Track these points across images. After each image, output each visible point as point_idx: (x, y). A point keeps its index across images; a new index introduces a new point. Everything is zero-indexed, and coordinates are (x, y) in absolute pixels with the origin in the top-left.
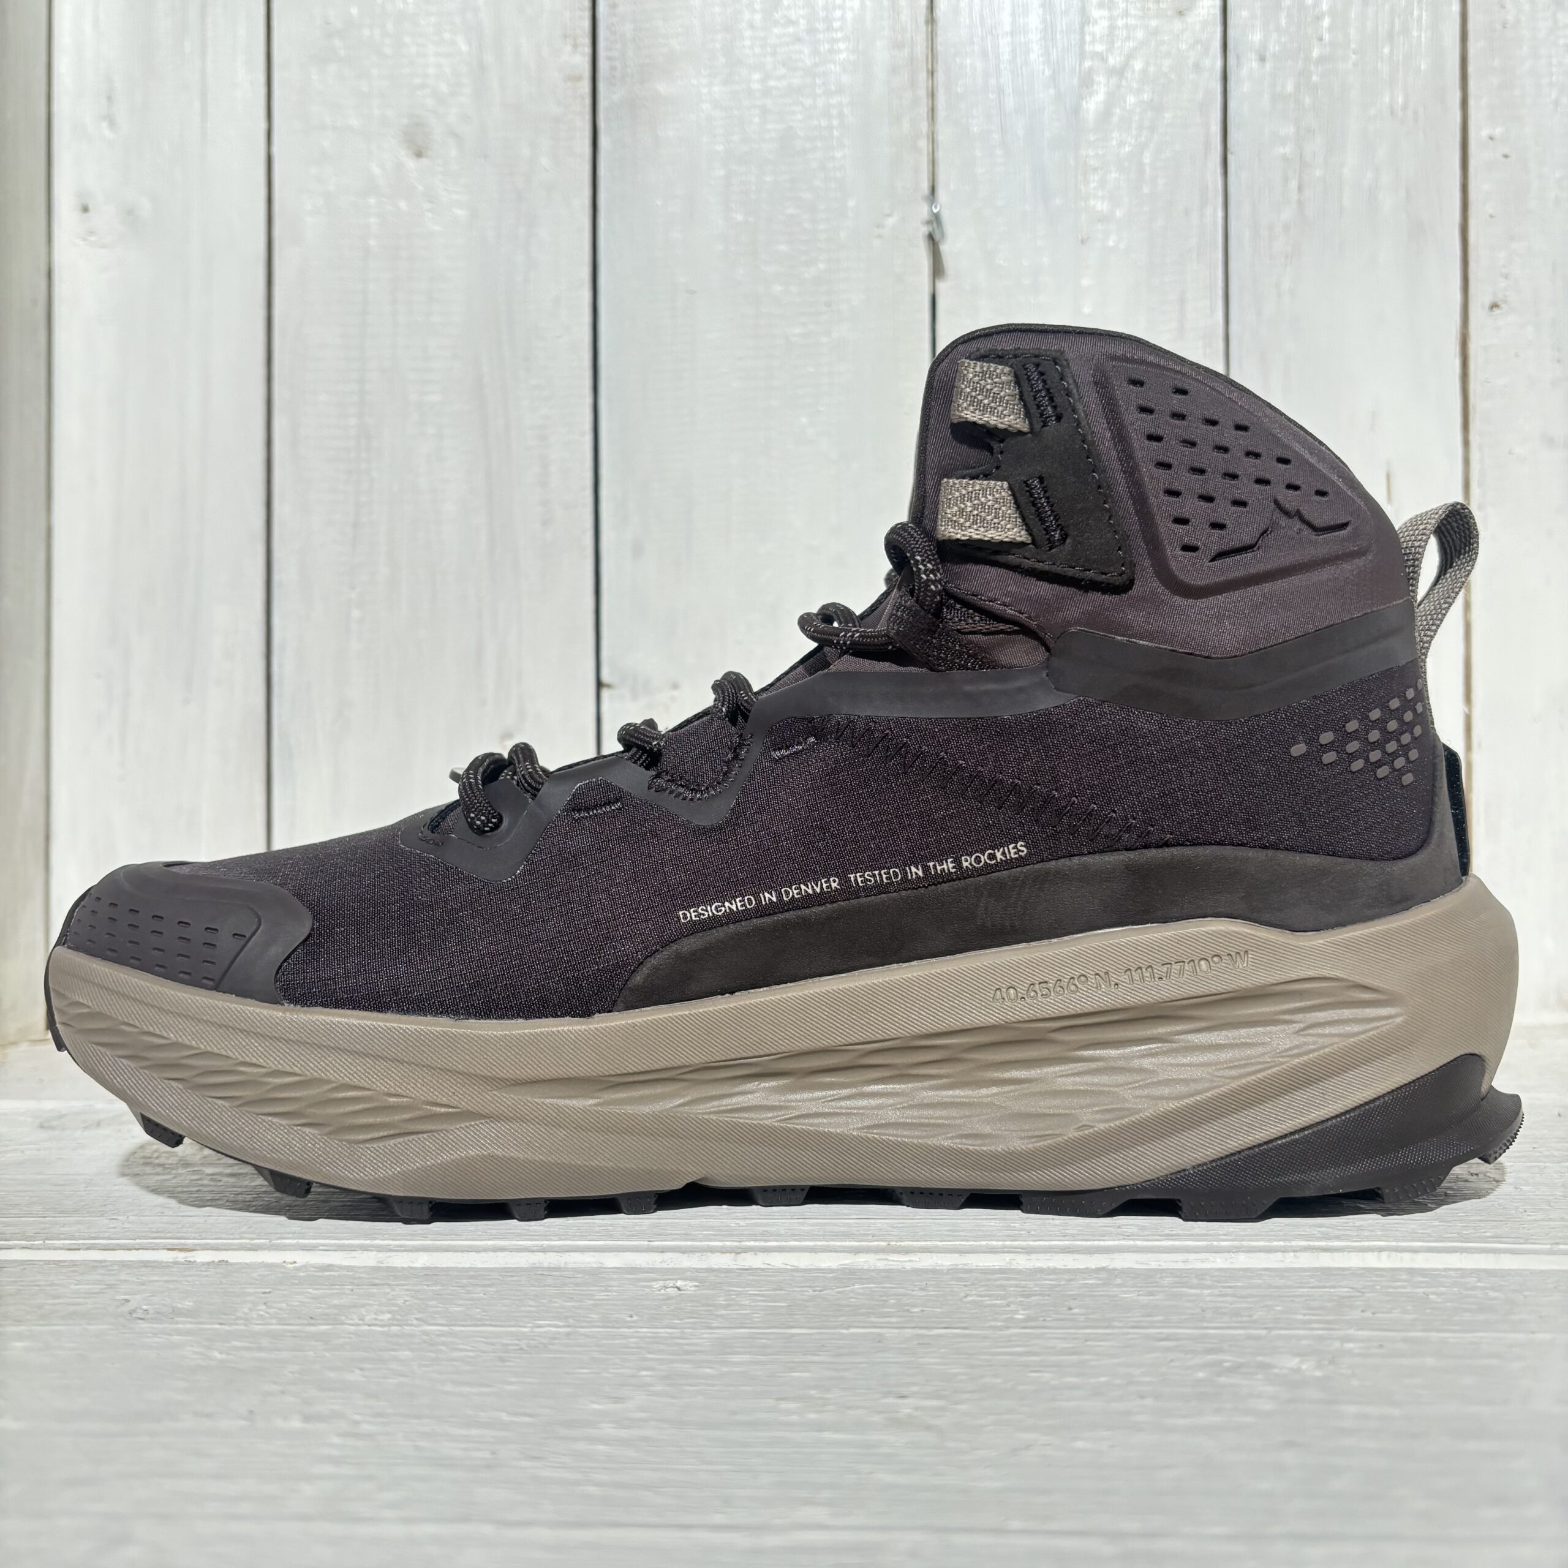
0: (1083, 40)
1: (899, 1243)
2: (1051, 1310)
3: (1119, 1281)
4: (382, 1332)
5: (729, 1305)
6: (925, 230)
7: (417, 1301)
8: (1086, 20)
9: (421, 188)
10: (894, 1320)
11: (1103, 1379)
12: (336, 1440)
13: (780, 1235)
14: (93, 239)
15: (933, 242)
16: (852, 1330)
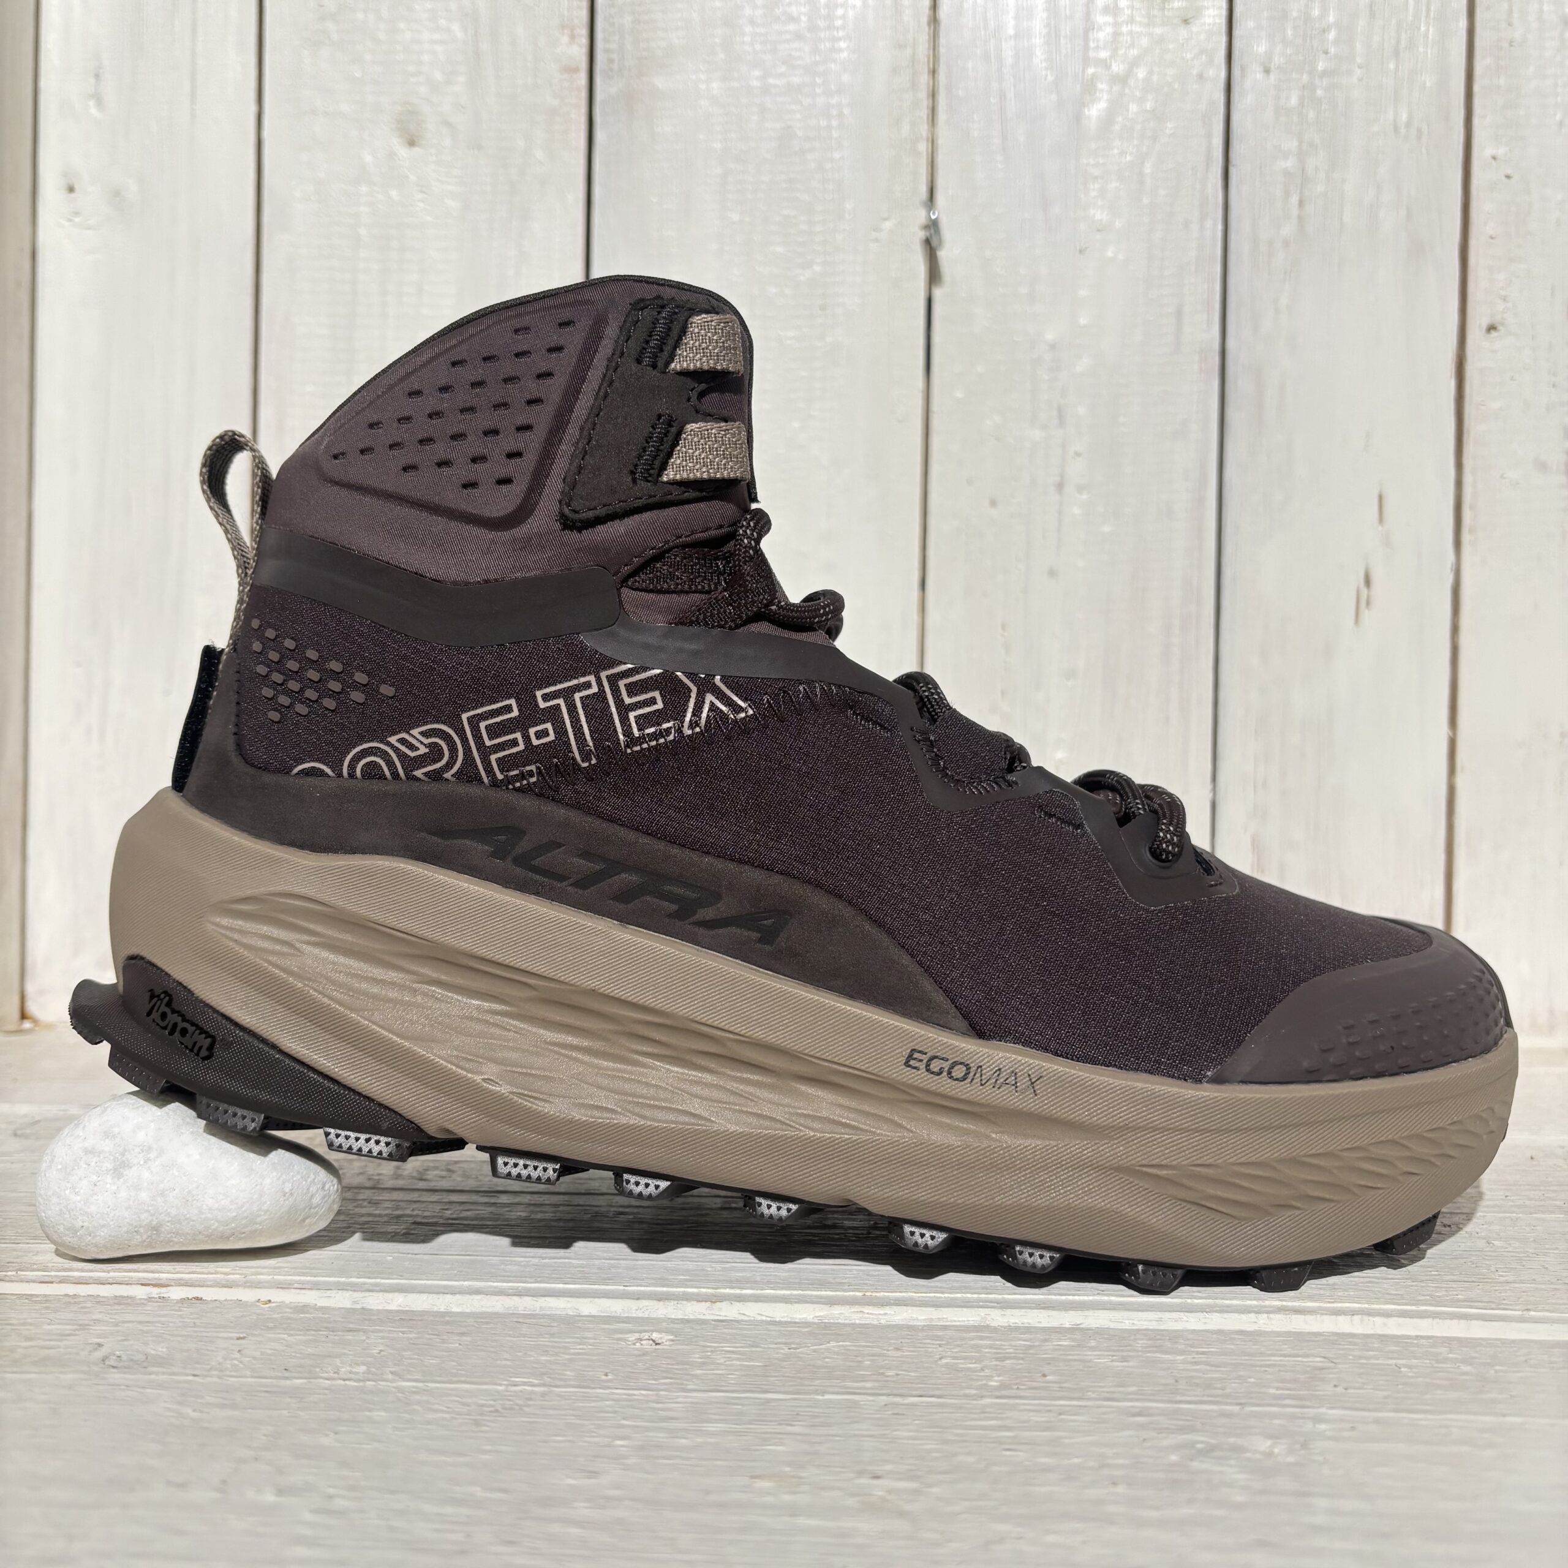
0: (1086, 48)
1: (874, 1294)
2: (1025, 1377)
3: (1093, 1343)
4: (356, 1386)
5: (704, 1363)
6: (922, 234)
7: (392, 1351)
8: (1089, 27)
9: (413, 178)
10: (869, 1385)
12: (309, 1517)
13: (755, 1282)
14: (77, 220)
15: (931, 248)
16: (827, 1397)
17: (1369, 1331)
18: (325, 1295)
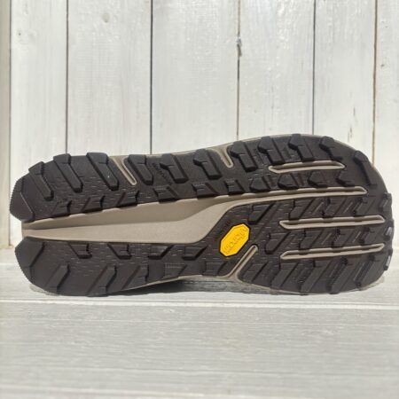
4: (95, 321)
6: (236, 43)
9: (107, 30)
10: (225, 320)
12: (83, 347)
14: (22, 42)
15: (239, 46)
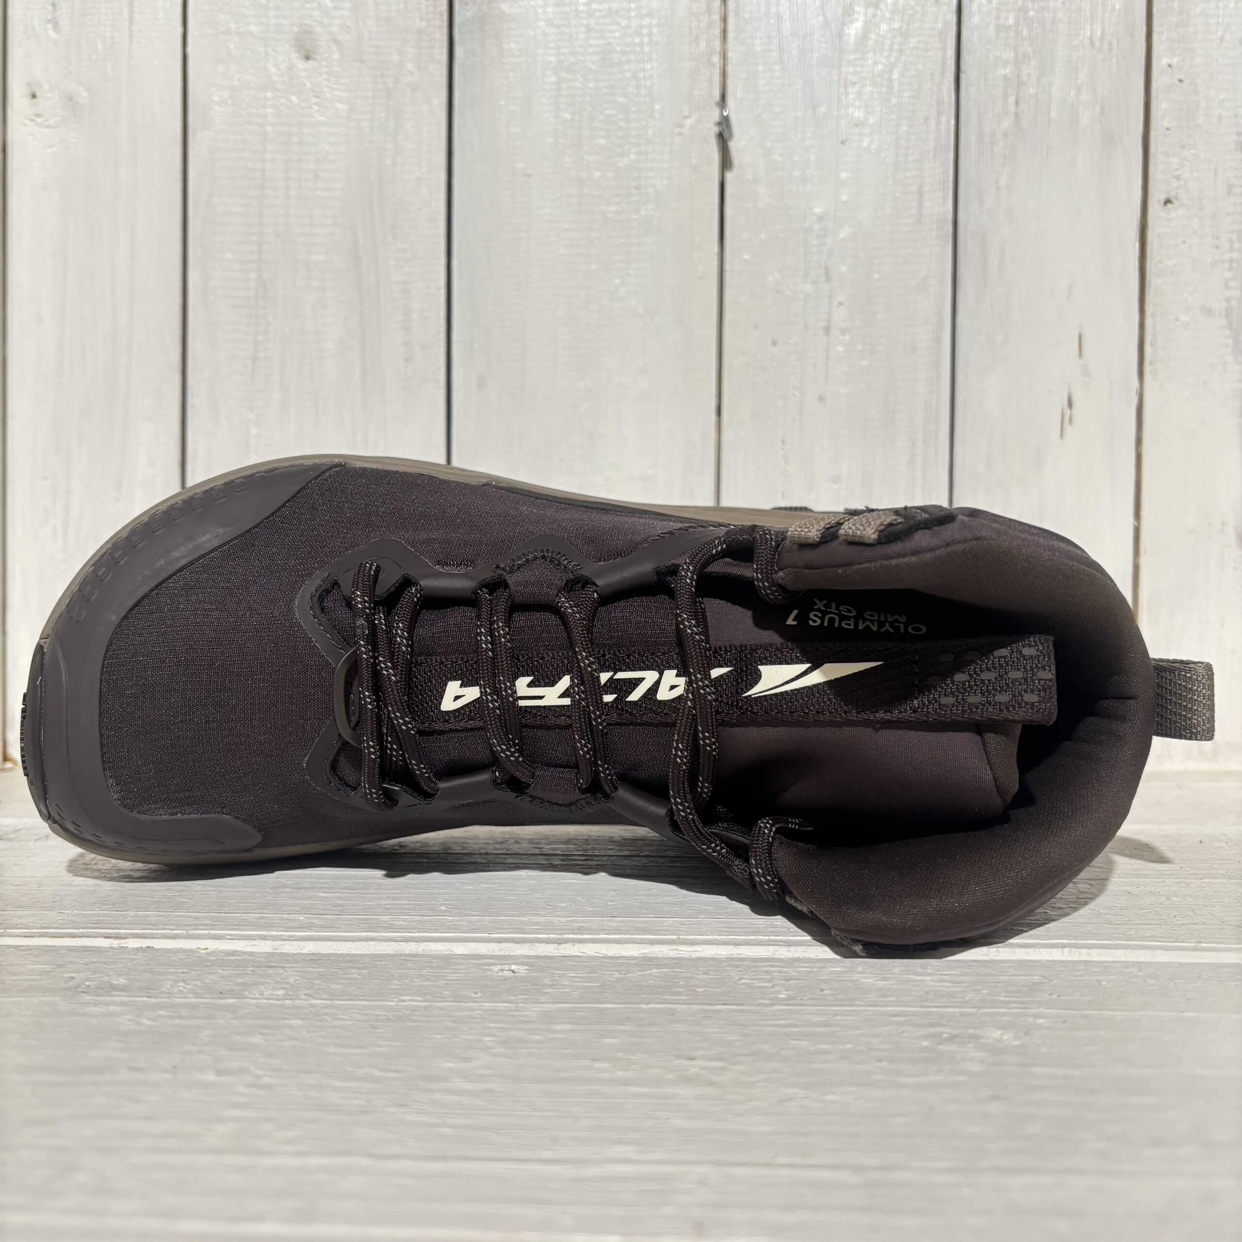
1: (686, 937)
2: (807, 992)
3: (860, 969)
4: (277, 1004)
5: (553, 985)
6: (716, 130)
7: (305, 981)
9: (309, 85)
10: (684, 998)
11: (849, 1046)
12: (243, 1090)
13: (594, 930)
14: (39, 120)
15: (723, 140)
16: (651, 1006)
17: (1076, 958)
18: (251, 944)
